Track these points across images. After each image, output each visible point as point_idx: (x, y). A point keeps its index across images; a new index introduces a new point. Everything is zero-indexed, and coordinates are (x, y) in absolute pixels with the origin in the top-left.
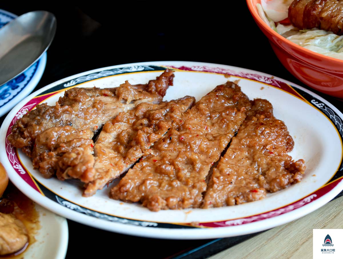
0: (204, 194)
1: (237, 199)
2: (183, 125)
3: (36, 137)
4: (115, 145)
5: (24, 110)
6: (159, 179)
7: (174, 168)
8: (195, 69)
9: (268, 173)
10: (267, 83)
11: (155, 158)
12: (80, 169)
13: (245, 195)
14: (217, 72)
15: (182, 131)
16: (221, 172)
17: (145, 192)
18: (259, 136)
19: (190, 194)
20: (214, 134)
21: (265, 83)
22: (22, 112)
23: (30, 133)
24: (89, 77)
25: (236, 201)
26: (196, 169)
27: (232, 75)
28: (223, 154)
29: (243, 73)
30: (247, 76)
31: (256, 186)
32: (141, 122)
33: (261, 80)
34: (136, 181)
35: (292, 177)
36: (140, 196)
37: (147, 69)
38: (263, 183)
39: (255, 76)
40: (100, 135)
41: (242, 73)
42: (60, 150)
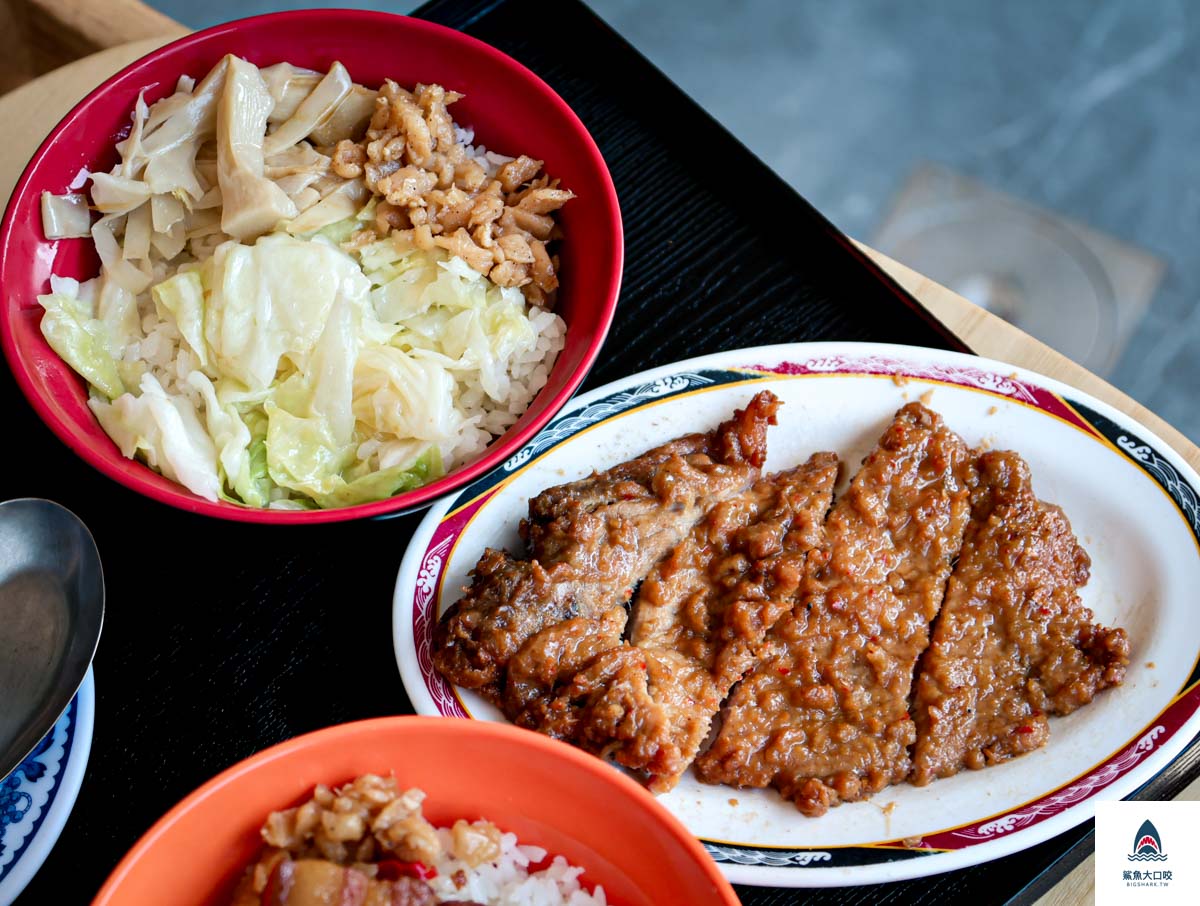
0: (914, 751)
1: (988, 752)
2: (830, 563)
3: (508, 661)
4: (680, 636)
5: (430, 562)
6: (805, 722)
7: (835, 689)
8: (817, 368)
9: (1047, 670)
10: (1003, 394)
11: (781, 662)
12: (645, 750)
13: (1005, 742)
14: (874, 370)
15: (830, 578)
16: (941, 682)
17: (781, 764)
18: (1013, 570)
19: (883, 755)
20: (906, 574)
21: (997, 393)
22: (429, 568)
23: (491, 652)
24: (559, 431)
25: (987, 758)
26: (883, 681)
27: (913, 376)
28: (935, 626)
29: (939, 368)
30: (951, 377)
31: (1024, 708)
32: (730, 567)
33: (985, 386)
34: (755, 738)
35: (1104, 675)
36: (771, 774)
37: (697, 384)
38: (1039, 697)
39: (970, 374)
40: (640, 614)
41: (936, 368)
42: (576, 690)
